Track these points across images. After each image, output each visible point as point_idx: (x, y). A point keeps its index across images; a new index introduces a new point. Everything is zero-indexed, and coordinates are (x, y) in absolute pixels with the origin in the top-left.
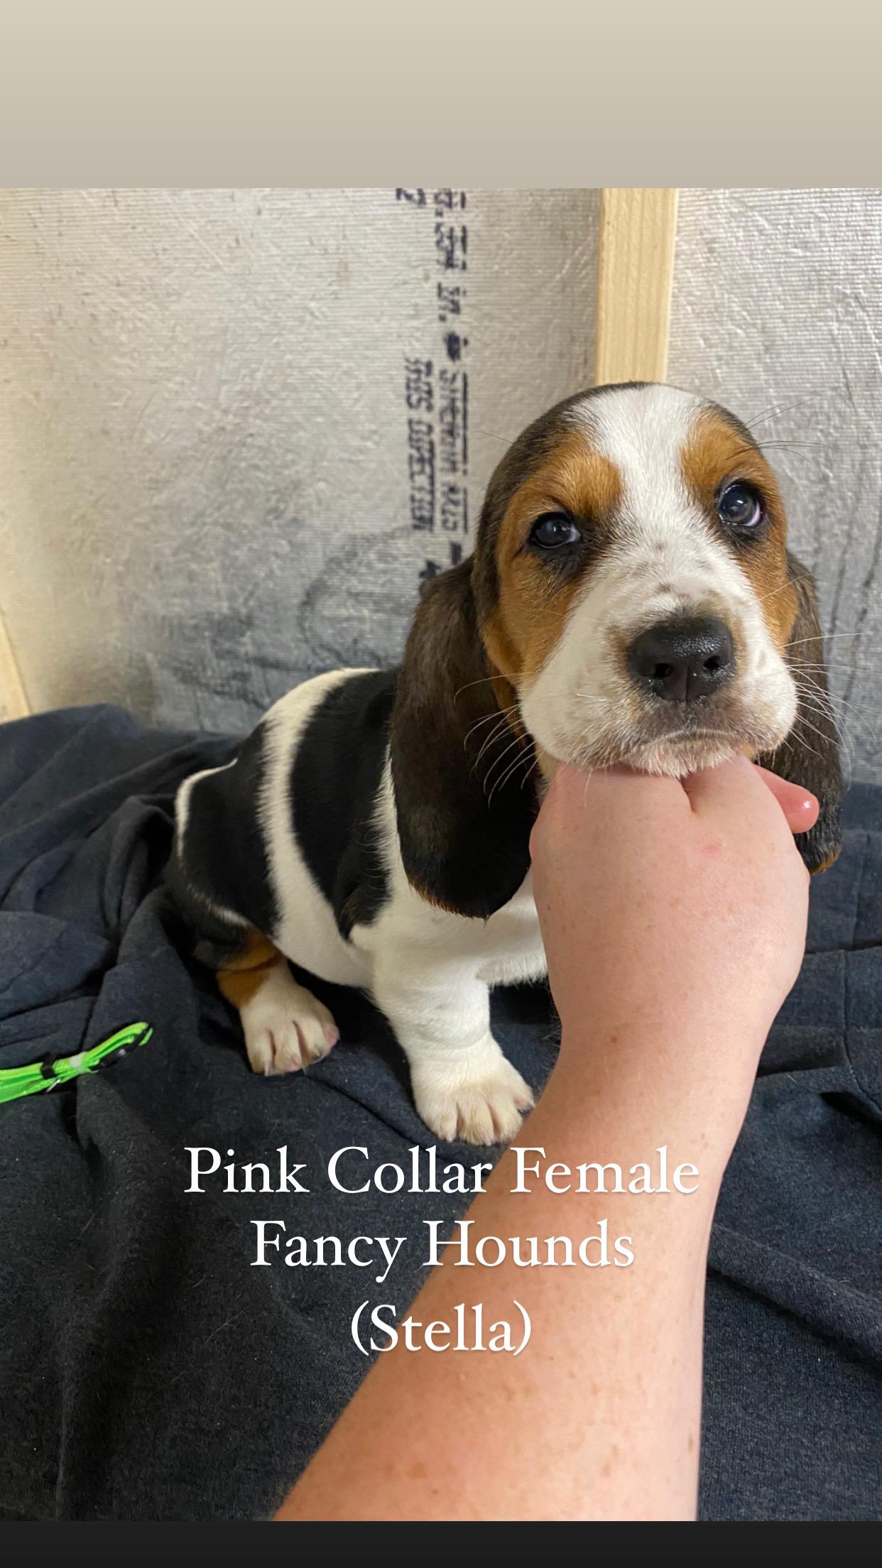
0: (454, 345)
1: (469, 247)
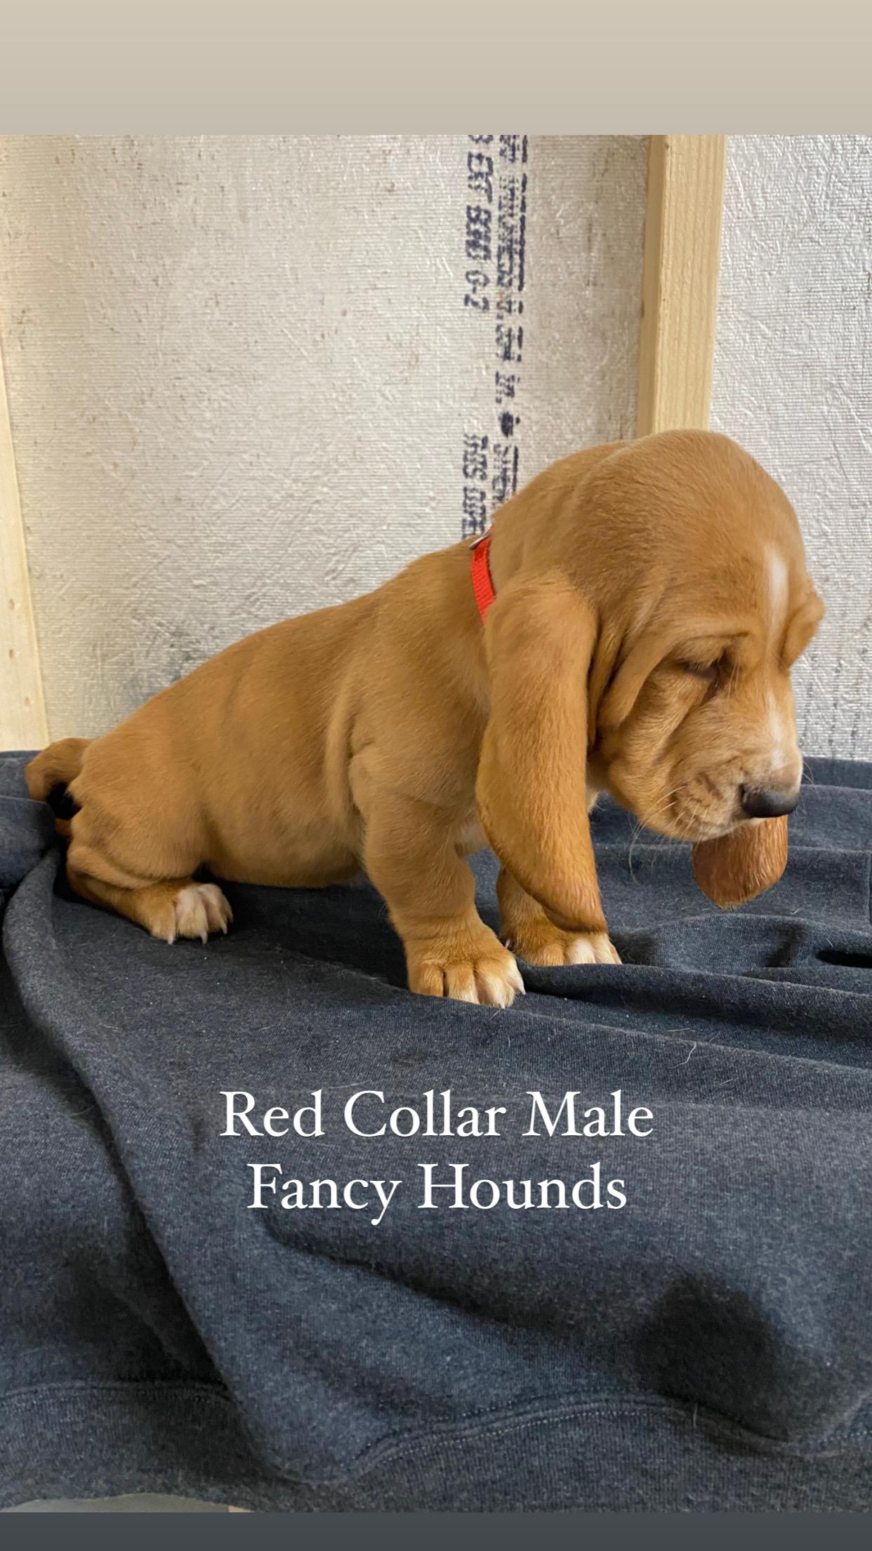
0: (507, 424)
1: (524, 344)
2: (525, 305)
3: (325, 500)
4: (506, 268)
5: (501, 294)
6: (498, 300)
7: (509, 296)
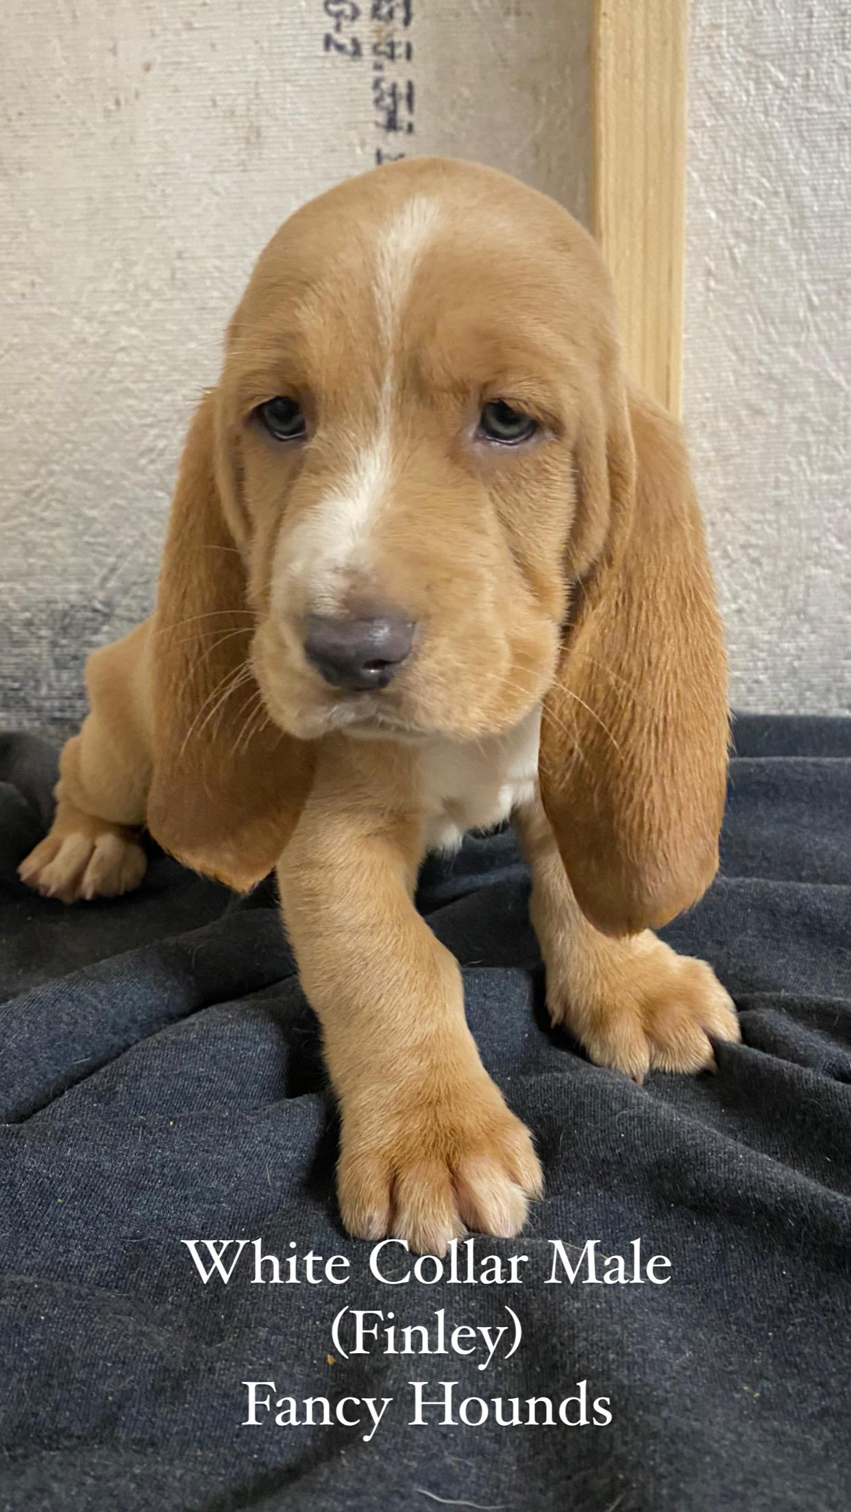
1: (416, 106)
2: (415, 48)
3: (135, 348)
5: (378, 31)
6: (375, 40)
7: (390, 35)
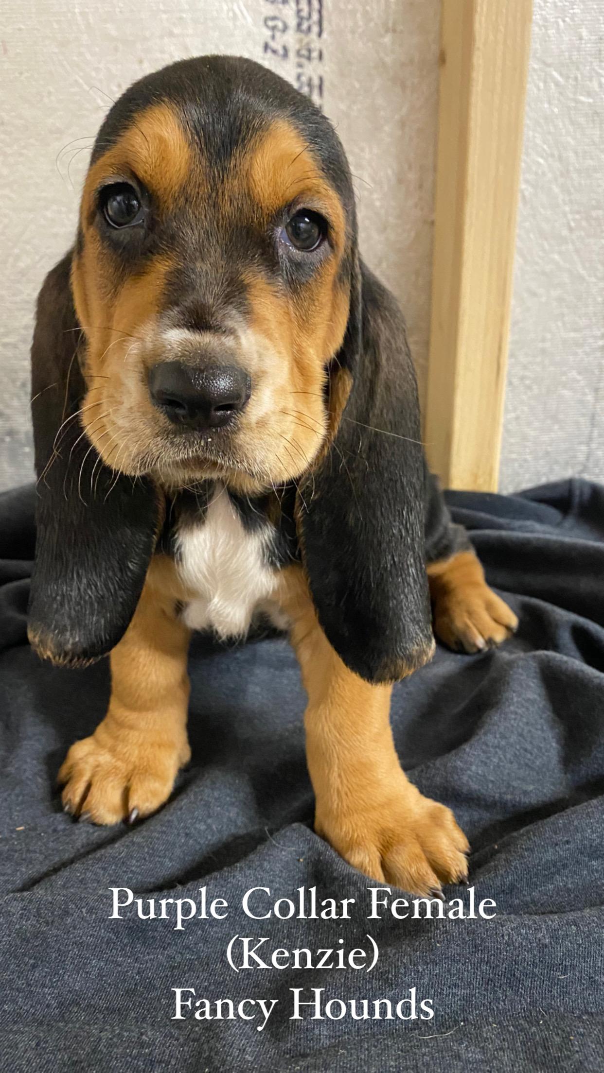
1: (325, 93)
2: (324, 51)
4: (305, 14)
5: (301, 41)
7: (308, 43)
